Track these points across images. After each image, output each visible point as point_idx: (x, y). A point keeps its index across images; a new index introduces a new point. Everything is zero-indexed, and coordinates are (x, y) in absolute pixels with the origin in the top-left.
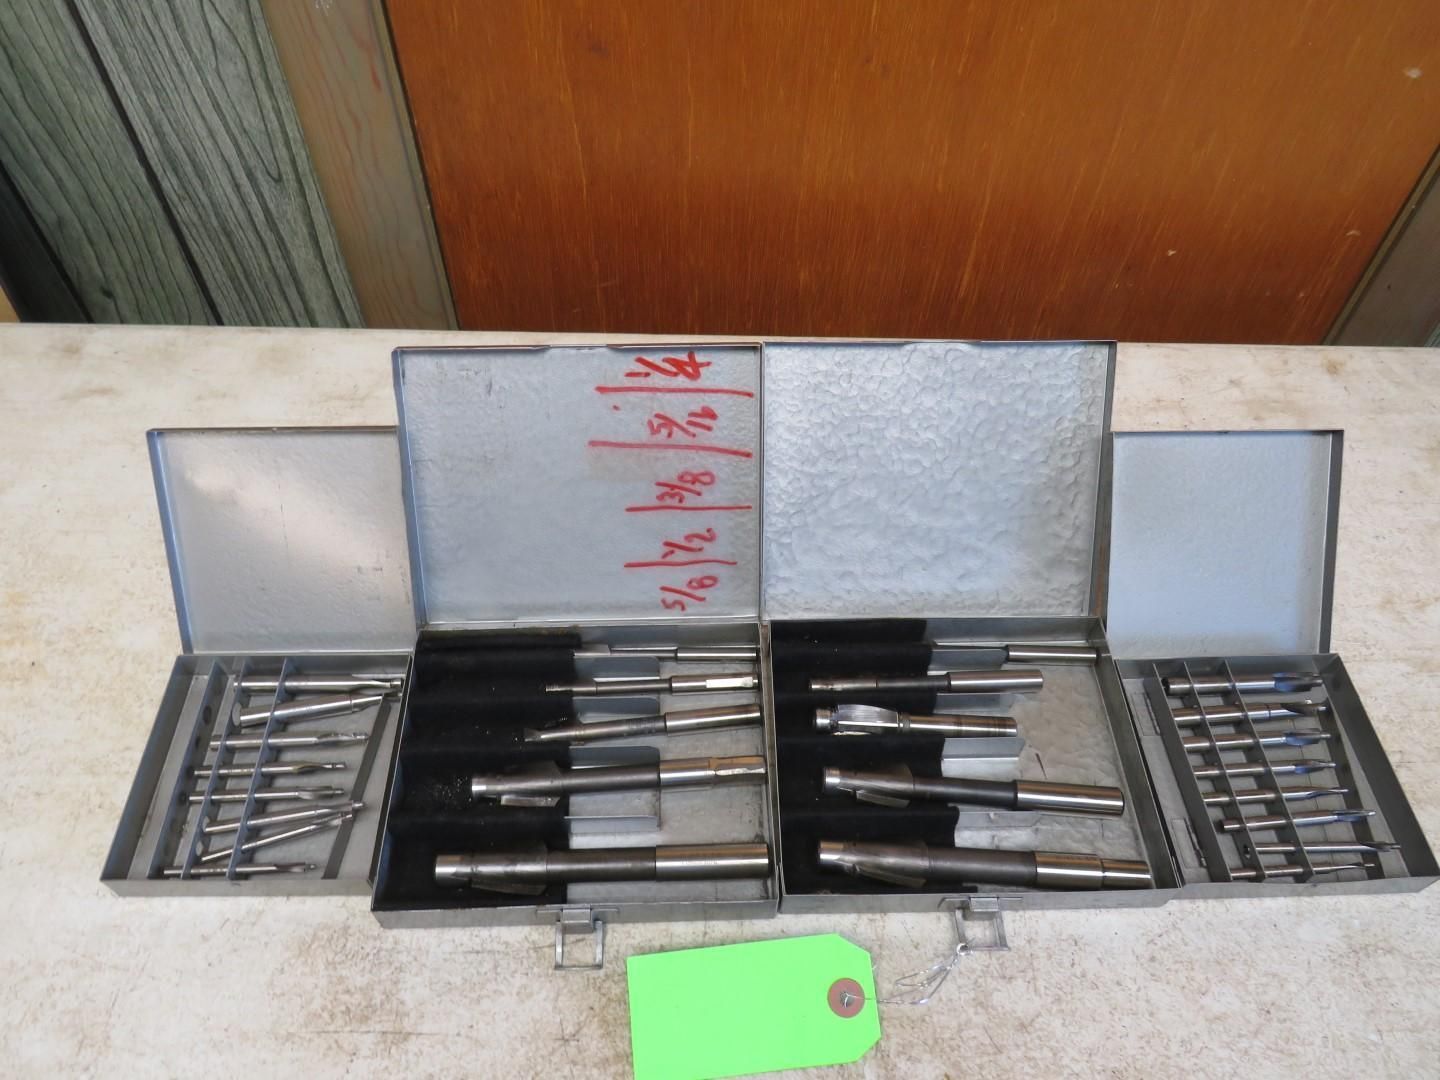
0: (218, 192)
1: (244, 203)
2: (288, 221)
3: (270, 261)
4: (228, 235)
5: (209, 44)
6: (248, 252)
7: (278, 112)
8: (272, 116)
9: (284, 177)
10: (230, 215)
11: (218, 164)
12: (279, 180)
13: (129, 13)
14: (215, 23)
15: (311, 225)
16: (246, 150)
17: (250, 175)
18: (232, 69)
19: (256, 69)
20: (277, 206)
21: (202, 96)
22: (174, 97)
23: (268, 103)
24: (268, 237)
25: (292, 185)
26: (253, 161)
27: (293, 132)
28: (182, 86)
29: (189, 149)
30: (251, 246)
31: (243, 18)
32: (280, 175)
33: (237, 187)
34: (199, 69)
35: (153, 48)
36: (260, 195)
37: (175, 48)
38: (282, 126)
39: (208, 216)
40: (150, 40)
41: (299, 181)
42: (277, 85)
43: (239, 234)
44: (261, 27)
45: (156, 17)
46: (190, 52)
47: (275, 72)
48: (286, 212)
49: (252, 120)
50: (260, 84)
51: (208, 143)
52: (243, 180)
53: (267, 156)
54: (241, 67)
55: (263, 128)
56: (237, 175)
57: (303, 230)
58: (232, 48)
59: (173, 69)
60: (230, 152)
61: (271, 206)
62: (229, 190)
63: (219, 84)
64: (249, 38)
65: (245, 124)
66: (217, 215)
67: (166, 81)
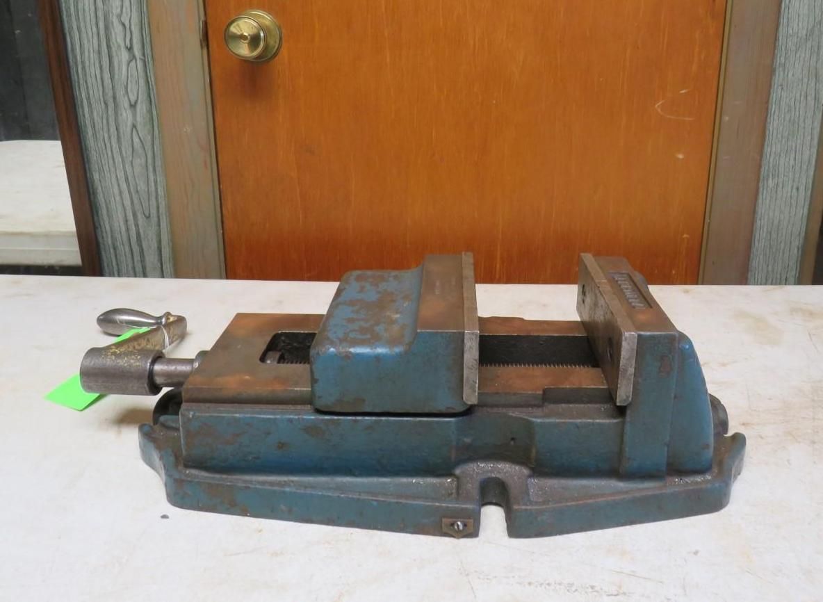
0: (116, 224)
1: (128, 230)
2: (148, 240)
3: (133, 263)
4: (115, 249)
5: (131, 149)
6: (123, 258)
7: (156, 182)
8: (153, 184)
9: (152, 215)
10: (118, 237)
11: (120, 208)
12: (148, 217)
13: (98, 136)
14: (136, 140)
15: (160, 242)
16: (136, 201)
17: (135, 215)
18: (139, 162)
19: (150, 161)
20: (144, 232)
21: (121, 175)
22: (107, 175)
23: (152, 177)
24: (136, 248)
25: (154, 219)
26: (137, 207)
27: (161, 193)
28: (112, 169)
29: (108, 201)
30: (125, 255)
31: (149, 138)
32: (149, 214)
33: (126, 221)
34: (123, 161)
35: (104, 151)
36: (137, 225)
37: (114, 152)
38: (156, 189)
39: (107, 237)
40: (104, 148)
41: (158, 217)
42: (159, 169)
43: (120, 247)
44: (157, 142)
45: (110, 138)
46: (121, 153)
47: (158, 163)
48: (148, 235)
49: (142, 186)
50: (151, 169)
51: (118, 198)
52: (130, 217)
53: (145, 204)
54: (143, 160)
55: (146, 190)
56: (128, 214)
57: (154, 245)
58: (140, 151)
59: (111, 161)
60: (127, 202)
61: (141, 231)
62: (122, 223)
63: (131, 168)
64: (150, 147)
65: (139, 188)
66: (112, 236)
67: (106, 168)
